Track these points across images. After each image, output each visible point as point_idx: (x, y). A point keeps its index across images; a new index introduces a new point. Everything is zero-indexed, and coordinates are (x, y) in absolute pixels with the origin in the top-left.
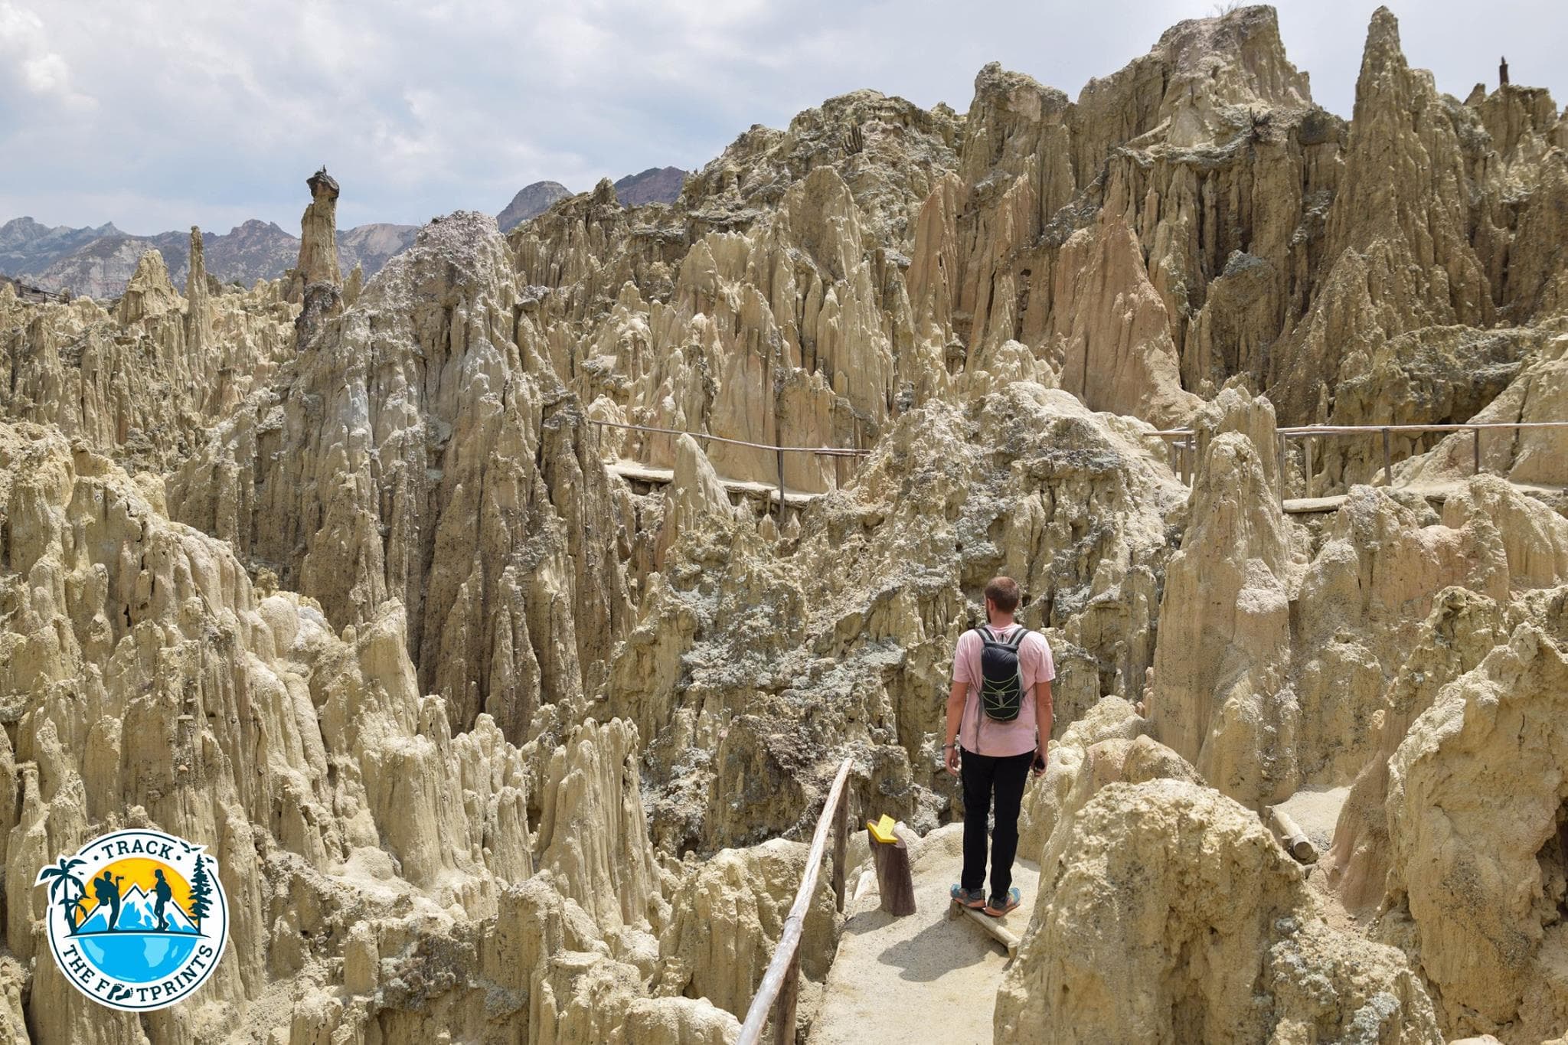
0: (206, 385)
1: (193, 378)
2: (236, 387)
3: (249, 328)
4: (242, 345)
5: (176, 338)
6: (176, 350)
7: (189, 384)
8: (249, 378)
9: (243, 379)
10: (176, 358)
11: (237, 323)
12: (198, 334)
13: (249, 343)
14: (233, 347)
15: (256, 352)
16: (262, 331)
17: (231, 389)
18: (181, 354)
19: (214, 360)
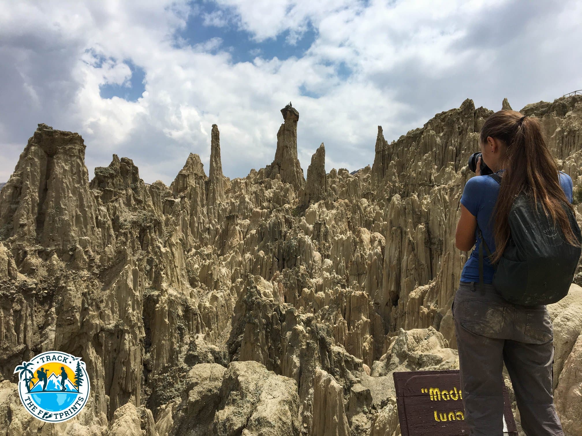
0: (219, 227)
1: (210, 222)
2: (238, 228)
3: (247, 191)
4: (243, 201)
5: (199, 195)
6: (199, 203)
7: (207, 226)
8: (247, 222)
9: (243, 222)
10: (199, 208)
11: (240, 187)
12: (214, 193)
13: (247, 200)
14: (237, 203)
15: (252, 206)
16: (255, 193)
17: (235, 229)
18: (203, 206)
19: (224, 210)
